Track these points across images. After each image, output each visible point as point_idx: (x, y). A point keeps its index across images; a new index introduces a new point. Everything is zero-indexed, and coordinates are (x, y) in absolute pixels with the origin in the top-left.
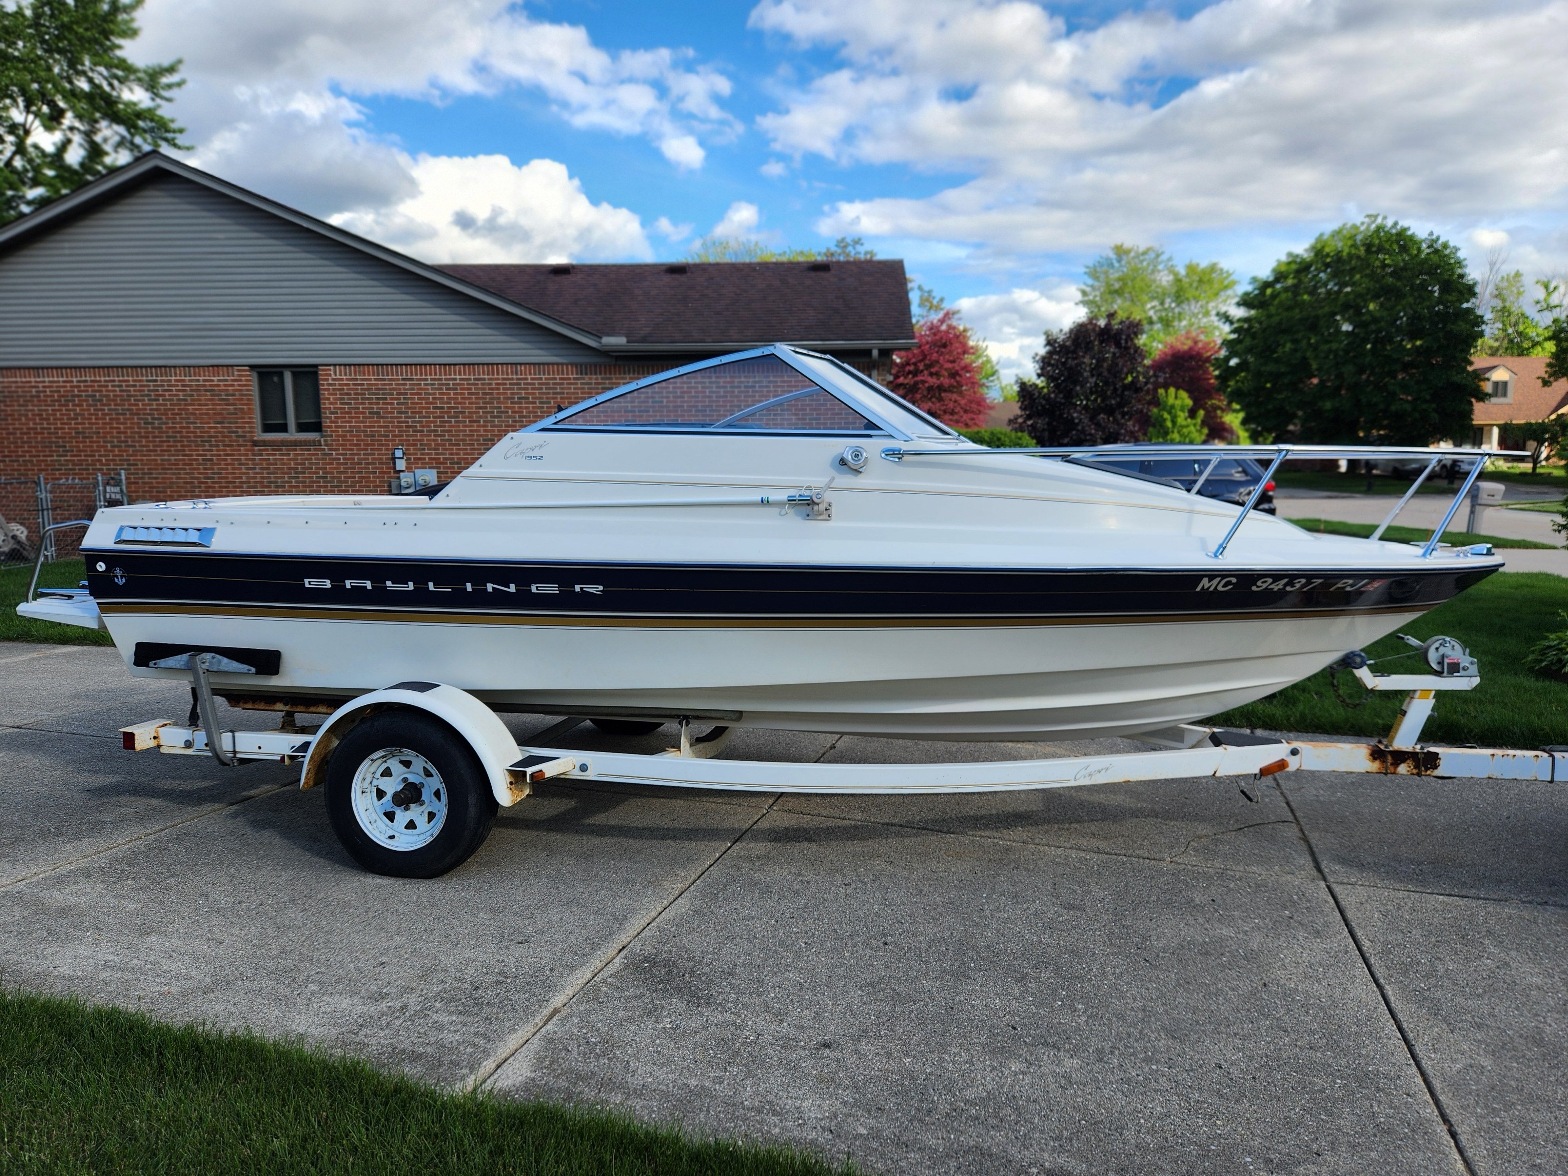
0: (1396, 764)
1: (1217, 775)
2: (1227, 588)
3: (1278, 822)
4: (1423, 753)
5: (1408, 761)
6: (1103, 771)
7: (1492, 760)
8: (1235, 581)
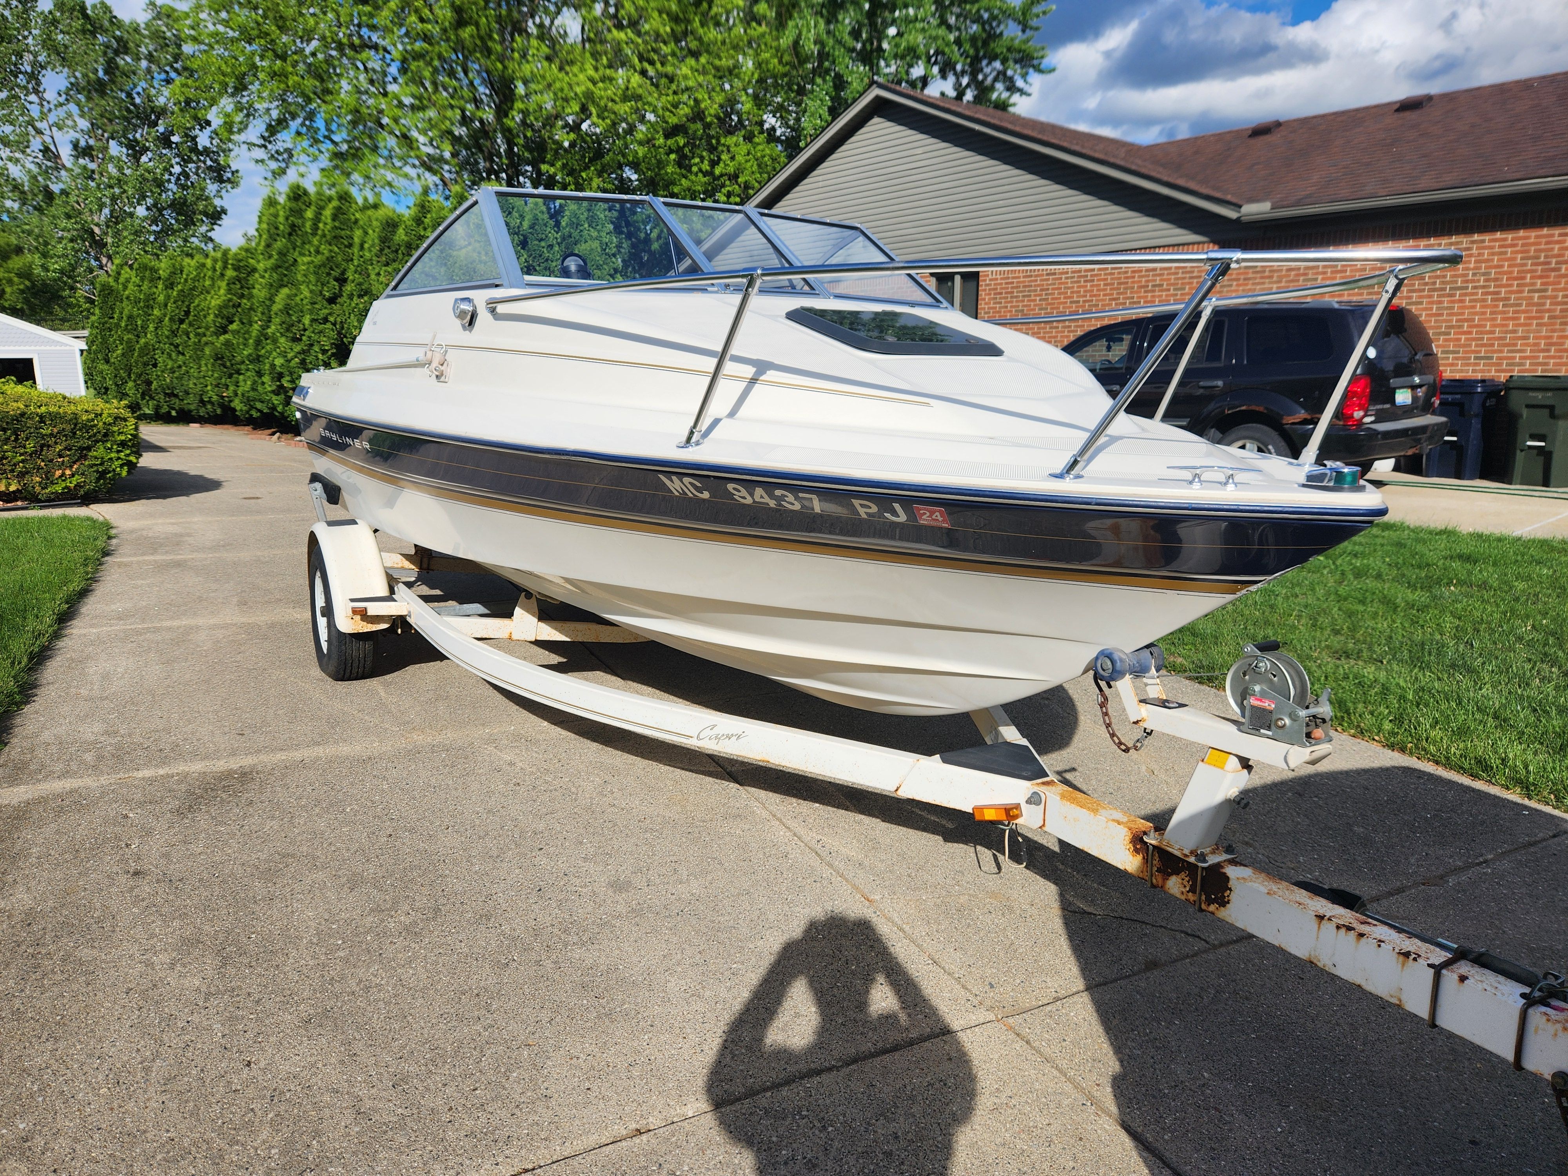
0: (1166, 873)
1: (899, 793)
2: (706, 495)
3: (1182, 932)
4: (1203, 868)
5: (1183, 875)
6: (734, 738)
7: (1316, 926)
8: (699, 485)
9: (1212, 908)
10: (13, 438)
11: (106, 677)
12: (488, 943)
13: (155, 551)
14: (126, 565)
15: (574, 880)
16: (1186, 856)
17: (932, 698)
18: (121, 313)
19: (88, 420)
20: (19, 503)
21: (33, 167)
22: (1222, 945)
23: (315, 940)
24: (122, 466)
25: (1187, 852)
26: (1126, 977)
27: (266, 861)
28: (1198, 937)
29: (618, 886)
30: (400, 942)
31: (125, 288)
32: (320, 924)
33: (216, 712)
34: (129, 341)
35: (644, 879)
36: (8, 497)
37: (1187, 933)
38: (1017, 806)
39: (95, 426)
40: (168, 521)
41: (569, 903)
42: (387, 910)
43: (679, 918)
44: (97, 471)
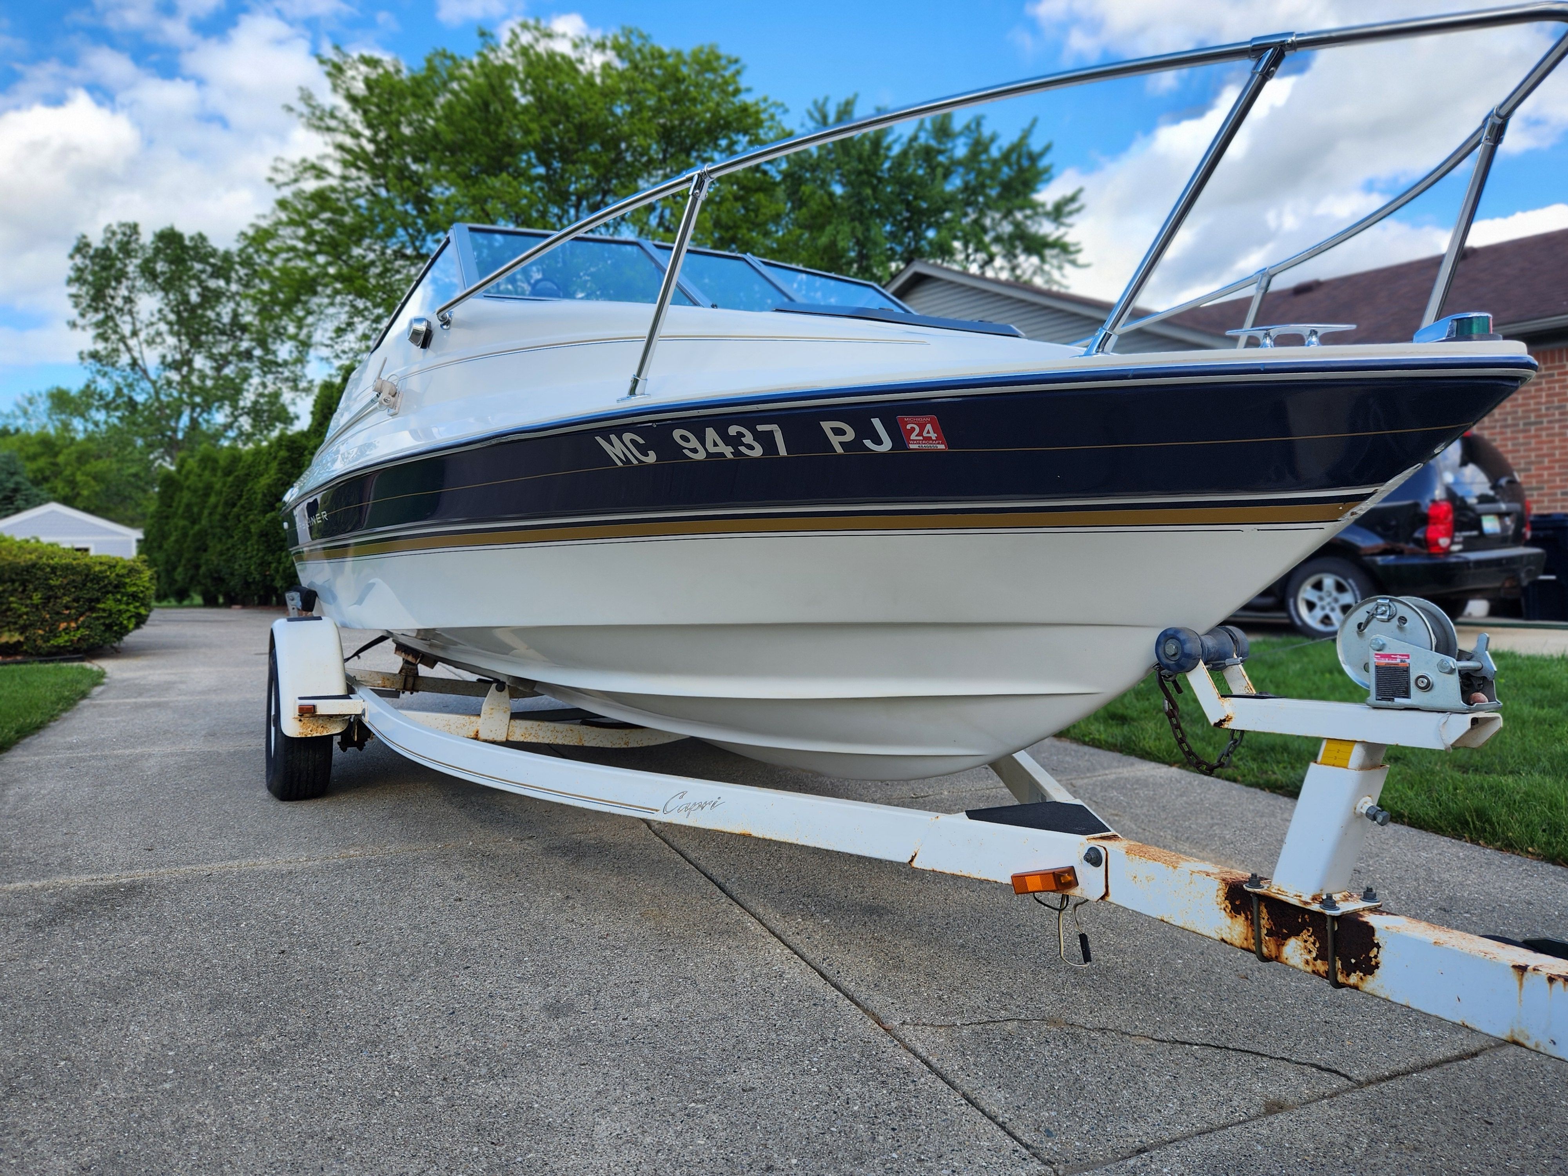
0: (1280, 935)
1: (915, 864)
2: (651, 458)
3: (1313, 1065)
4: (1333, 918)
5: (1305, 935)
6: (708, 807)
7: (1517, 983)
8: (641, 441)
9: (1354, 979)
10: (20, 589)
11: (25, 798)
12: (366, 1075)
13: (140, 695)
14: (101, 706)
15: (498, 1002)
16: (1306, 903)
17: (955, 743)
18: (180, 502)
19: (101, 572)
20: (19, 658)
21: (120, 380)
22: (1370, 1082)
23: (139, 1069)
24: (129, 618)
25: (1307, 898)
26: (1240, 1122)
27: (117, 978)
28: (1336, 1072)
29: (555, 1010)
30: (250, 1073)
31: (187, 477)
32: (154, 1050)
33: (130, 830)
34: (184, 528)
35: (592, 1002)
36: (9, 651)
37: (1319, 1068)
38: (1071, 870)
39: (107, 577)
40: (169, 671)
41: (486, 1029)
42: (248, 1034)
43: (627, 1048)
44: (104, 624)
